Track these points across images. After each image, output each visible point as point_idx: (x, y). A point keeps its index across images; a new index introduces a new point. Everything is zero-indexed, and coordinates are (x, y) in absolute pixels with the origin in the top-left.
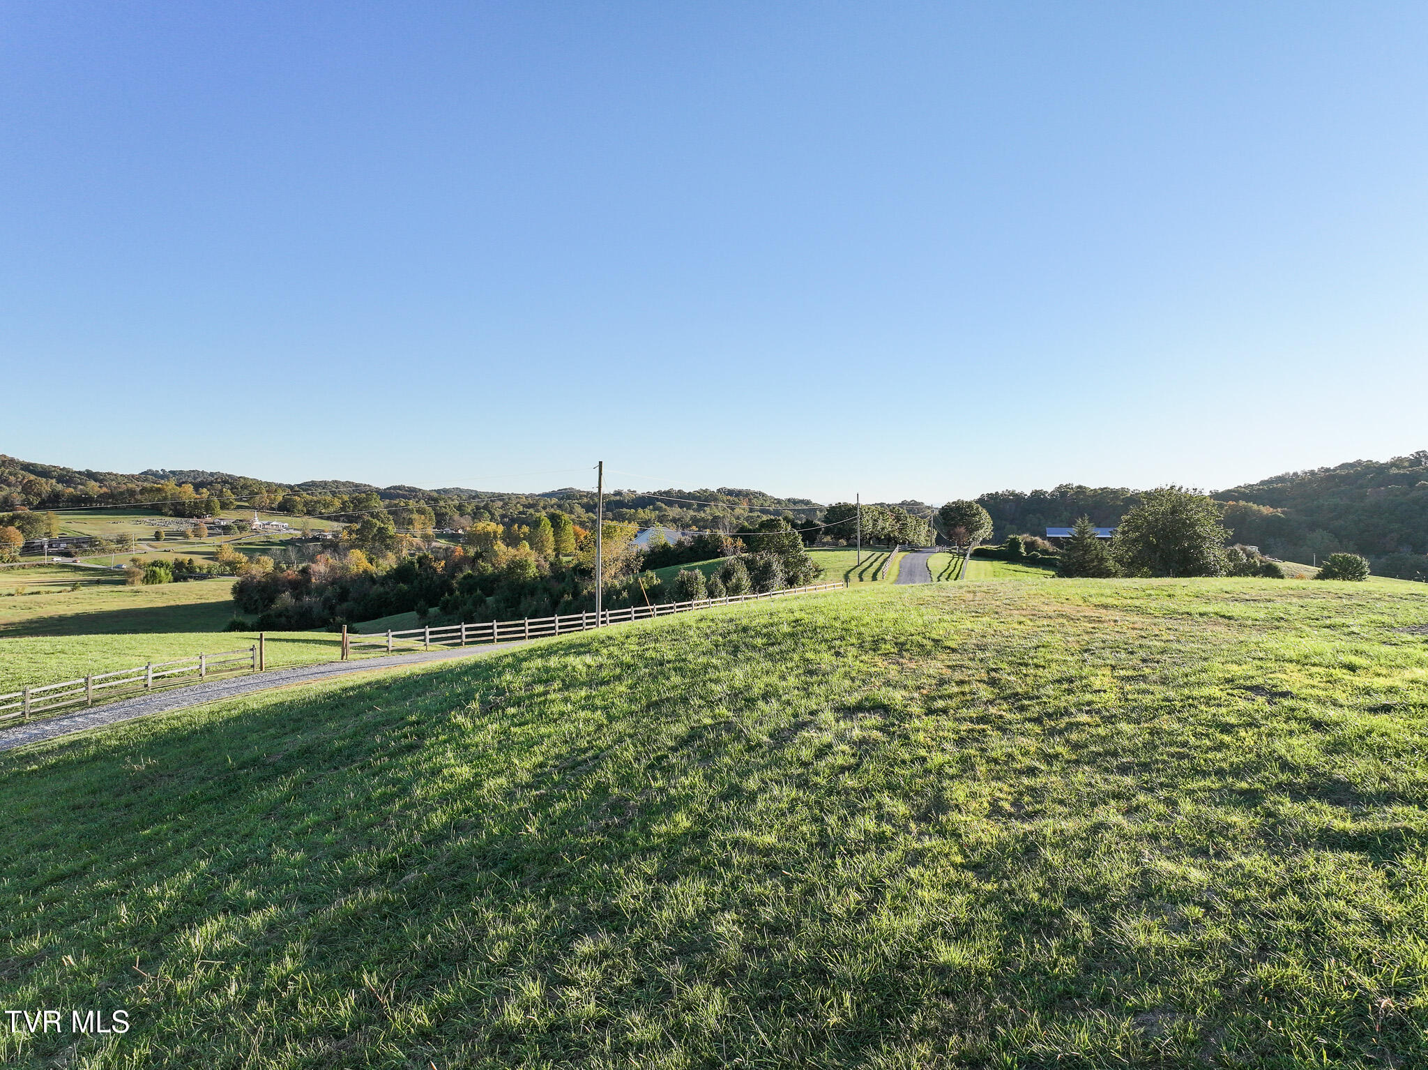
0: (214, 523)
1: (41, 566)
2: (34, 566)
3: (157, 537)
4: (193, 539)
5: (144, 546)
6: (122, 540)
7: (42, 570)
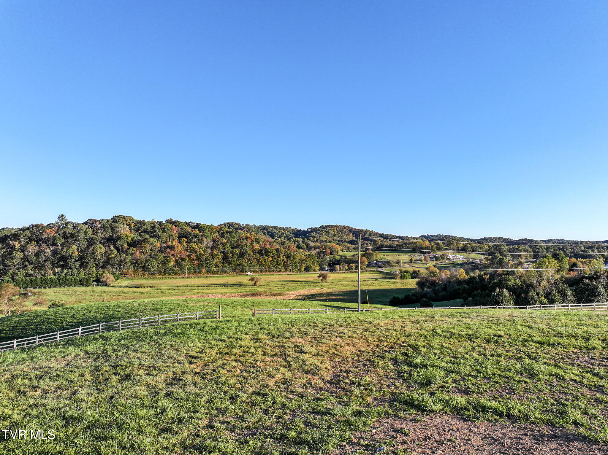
0: (433, 256)
1: (372, 271)
2: (369, 271)
3: (411, 261)
4: (424, 262)
5: (406, 265)
6: (398, 262)
7: (371, 273)
